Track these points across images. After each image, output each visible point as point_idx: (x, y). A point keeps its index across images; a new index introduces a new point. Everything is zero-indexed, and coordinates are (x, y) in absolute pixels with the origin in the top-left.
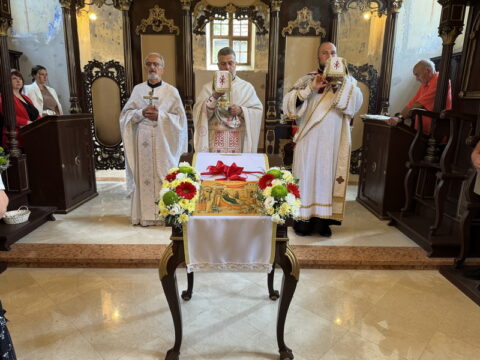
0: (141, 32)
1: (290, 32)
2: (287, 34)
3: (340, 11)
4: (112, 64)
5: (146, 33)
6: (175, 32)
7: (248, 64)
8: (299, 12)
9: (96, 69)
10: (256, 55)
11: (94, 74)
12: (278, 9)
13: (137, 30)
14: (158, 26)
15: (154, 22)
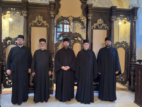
1: (95, 28)
3: (114, 20)
5: (34, 26)
8: (98, 20)
9: (9, 41)
12: (91, 18)
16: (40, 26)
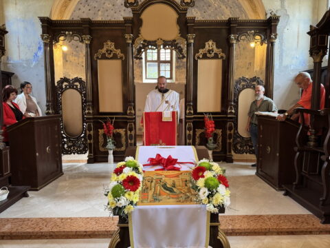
0: (97, 58)
2: (199, 58)
3: (235, 42)
4: (77, 80)
5: (102, 59)
6: (121, 58)
7: (171, 78)
9: (65, 83)
10: (176, 72)
11: (64, 87)
12: (192, 41)
13: (95, 57)
14: (110, 54)
15: (107, 51)
16: (111, 58)
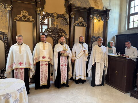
1: (76, 25)
3: (92, 19)
5: (19, 21)
8: (79, 18)
13: (15, 19)
14: (25, 18)
15: (23, 16)
16: (26, 21)
